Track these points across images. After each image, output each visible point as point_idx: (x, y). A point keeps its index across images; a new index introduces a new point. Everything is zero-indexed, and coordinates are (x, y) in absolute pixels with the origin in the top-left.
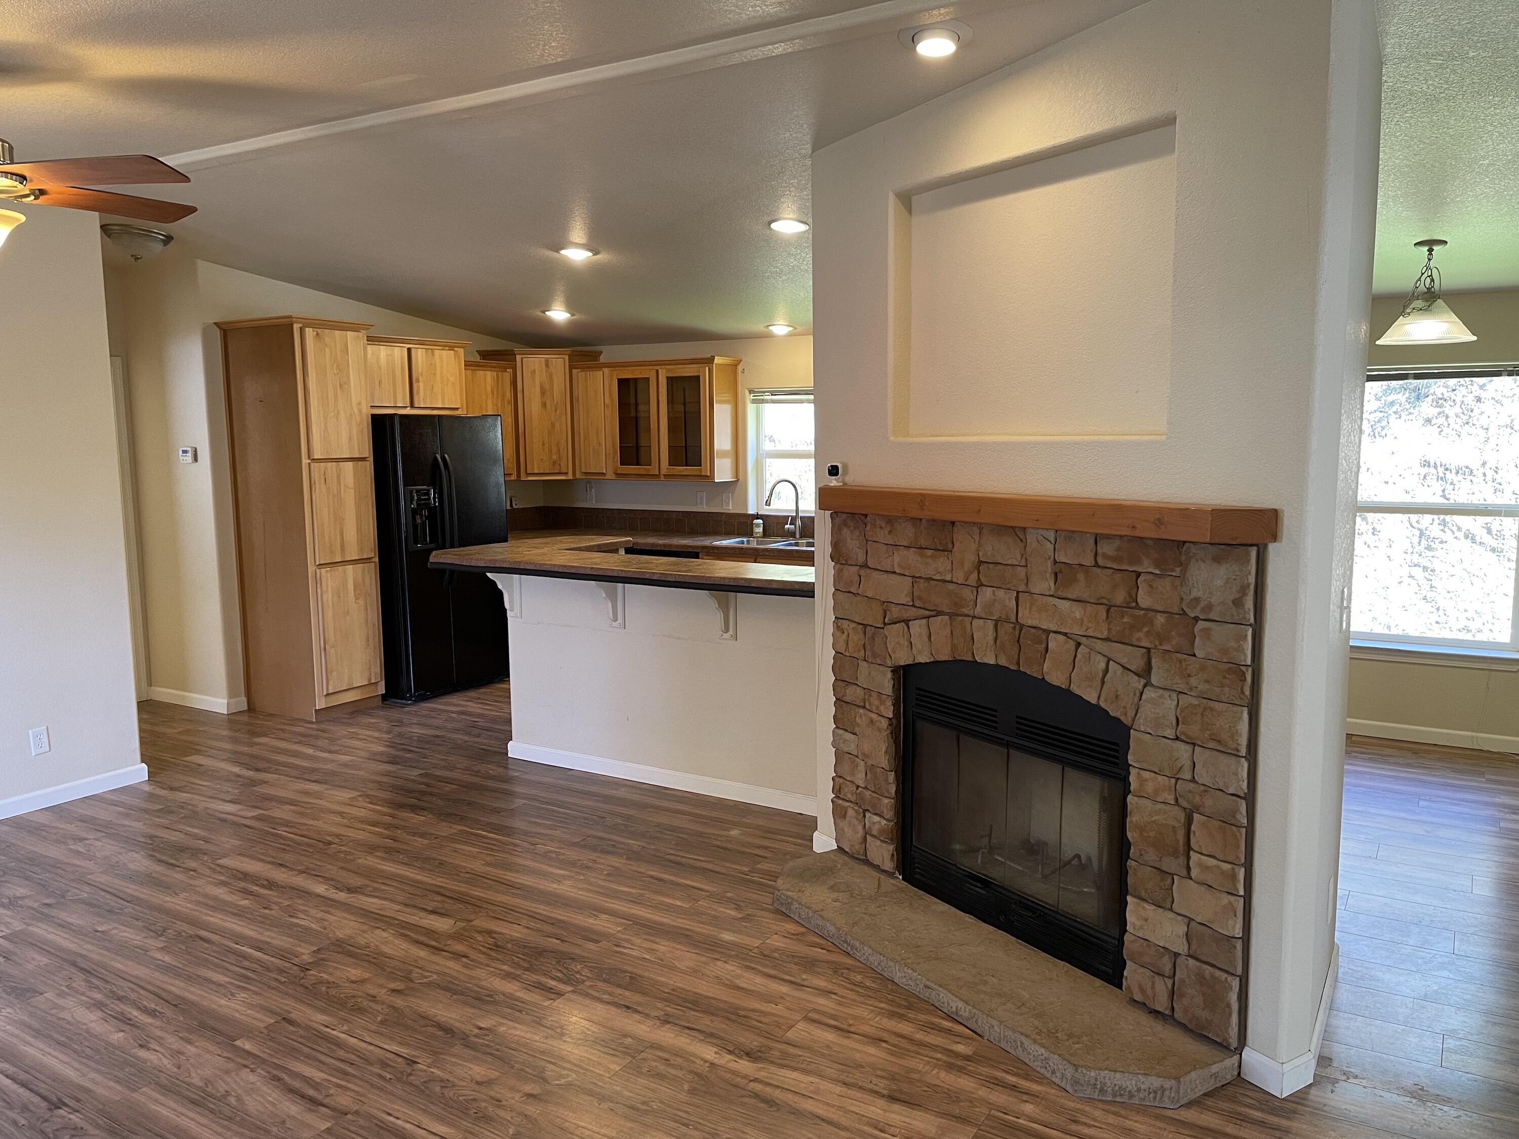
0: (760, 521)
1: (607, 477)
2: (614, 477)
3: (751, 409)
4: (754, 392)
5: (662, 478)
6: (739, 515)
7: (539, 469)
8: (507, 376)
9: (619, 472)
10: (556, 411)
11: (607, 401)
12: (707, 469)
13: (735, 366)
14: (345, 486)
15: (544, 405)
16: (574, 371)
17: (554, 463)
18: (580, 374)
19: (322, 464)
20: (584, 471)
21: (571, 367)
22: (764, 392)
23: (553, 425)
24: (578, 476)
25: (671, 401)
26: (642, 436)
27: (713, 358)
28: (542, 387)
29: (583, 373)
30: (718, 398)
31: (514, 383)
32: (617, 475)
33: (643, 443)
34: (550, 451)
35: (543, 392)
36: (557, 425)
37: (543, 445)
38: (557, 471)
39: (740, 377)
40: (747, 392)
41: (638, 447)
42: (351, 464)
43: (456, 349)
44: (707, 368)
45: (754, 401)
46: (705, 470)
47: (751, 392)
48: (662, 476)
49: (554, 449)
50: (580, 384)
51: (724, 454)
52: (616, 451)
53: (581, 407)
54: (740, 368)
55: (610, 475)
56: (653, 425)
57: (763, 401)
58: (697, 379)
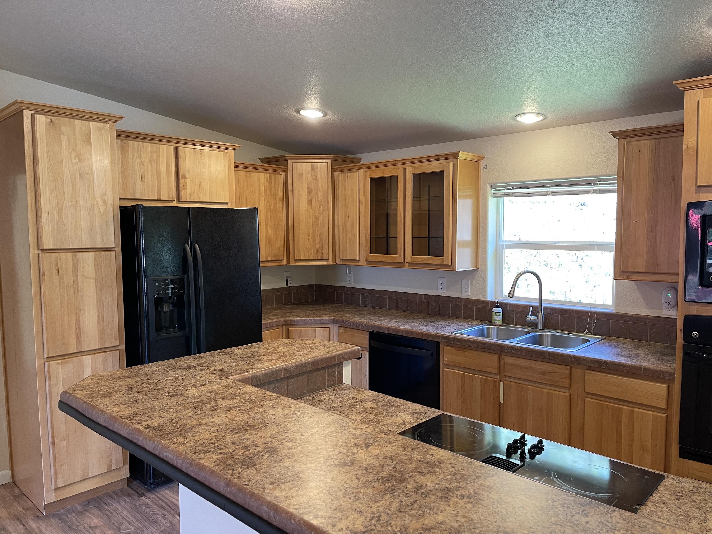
0: (500, 309)
1: (360, 263)
2: (365, 263)
3: (492, 202)
4: (495, 187)
5: (407, 266)
6: (478, 301)
7: (304, 257)
8: (280, 177)
9: (370, 259)
10: (319, 208)
11: (362, 198)
12: (448, 259)
13: (478, 161)
14: (83, 276)
15: (310, 202)
16: (336, 174)
17: (318, 251)
18: (340, 175)
19: (53, 255)
20: (342, 258)
21: (334, 170)
22: (506, 186)
23: (317, 219)
24: (337, 262)
25: (417, 196)
26: (391, 228)
27: (457, 154)
28: (308, 188)
29: (343, 174)
30: (462, 194)
31: (286, 184)
32: (370, 262)
33: (392, 234)
34: (314, 240)
35: (309, 192)
36: (321, 219)
37: (309, 236)
38: (319, 258)
39: (482, 172)
40: (489, 186)
41: (387, 238)
42: (91, 254)
43: (226, 151)
44: (451, 163)
45: (495, 195)
46: (447, 259)
47: (492, 186)
48: (406, 264)
49: (318, 239)
50: (340, 185)
51: (464, 244)
52: (368, 242)
53: (340, 204)
54: (482, 165)
55: (363, 262)
56: (400, 219)
57: (505, 195)
58: (440, 175)
